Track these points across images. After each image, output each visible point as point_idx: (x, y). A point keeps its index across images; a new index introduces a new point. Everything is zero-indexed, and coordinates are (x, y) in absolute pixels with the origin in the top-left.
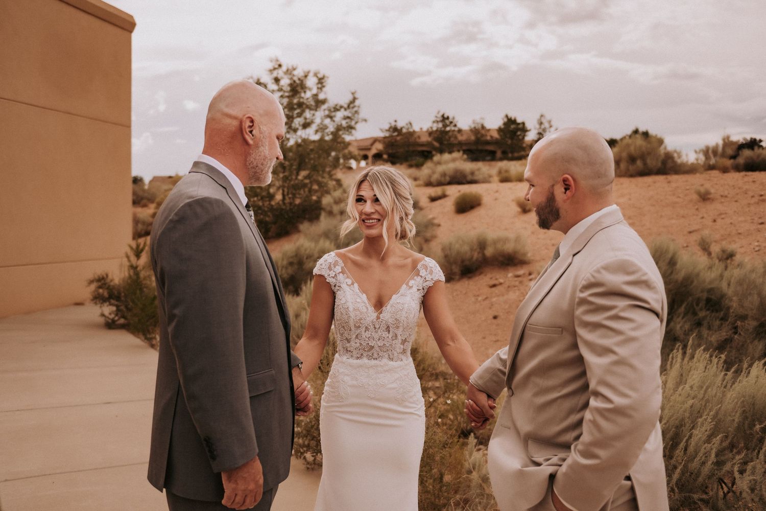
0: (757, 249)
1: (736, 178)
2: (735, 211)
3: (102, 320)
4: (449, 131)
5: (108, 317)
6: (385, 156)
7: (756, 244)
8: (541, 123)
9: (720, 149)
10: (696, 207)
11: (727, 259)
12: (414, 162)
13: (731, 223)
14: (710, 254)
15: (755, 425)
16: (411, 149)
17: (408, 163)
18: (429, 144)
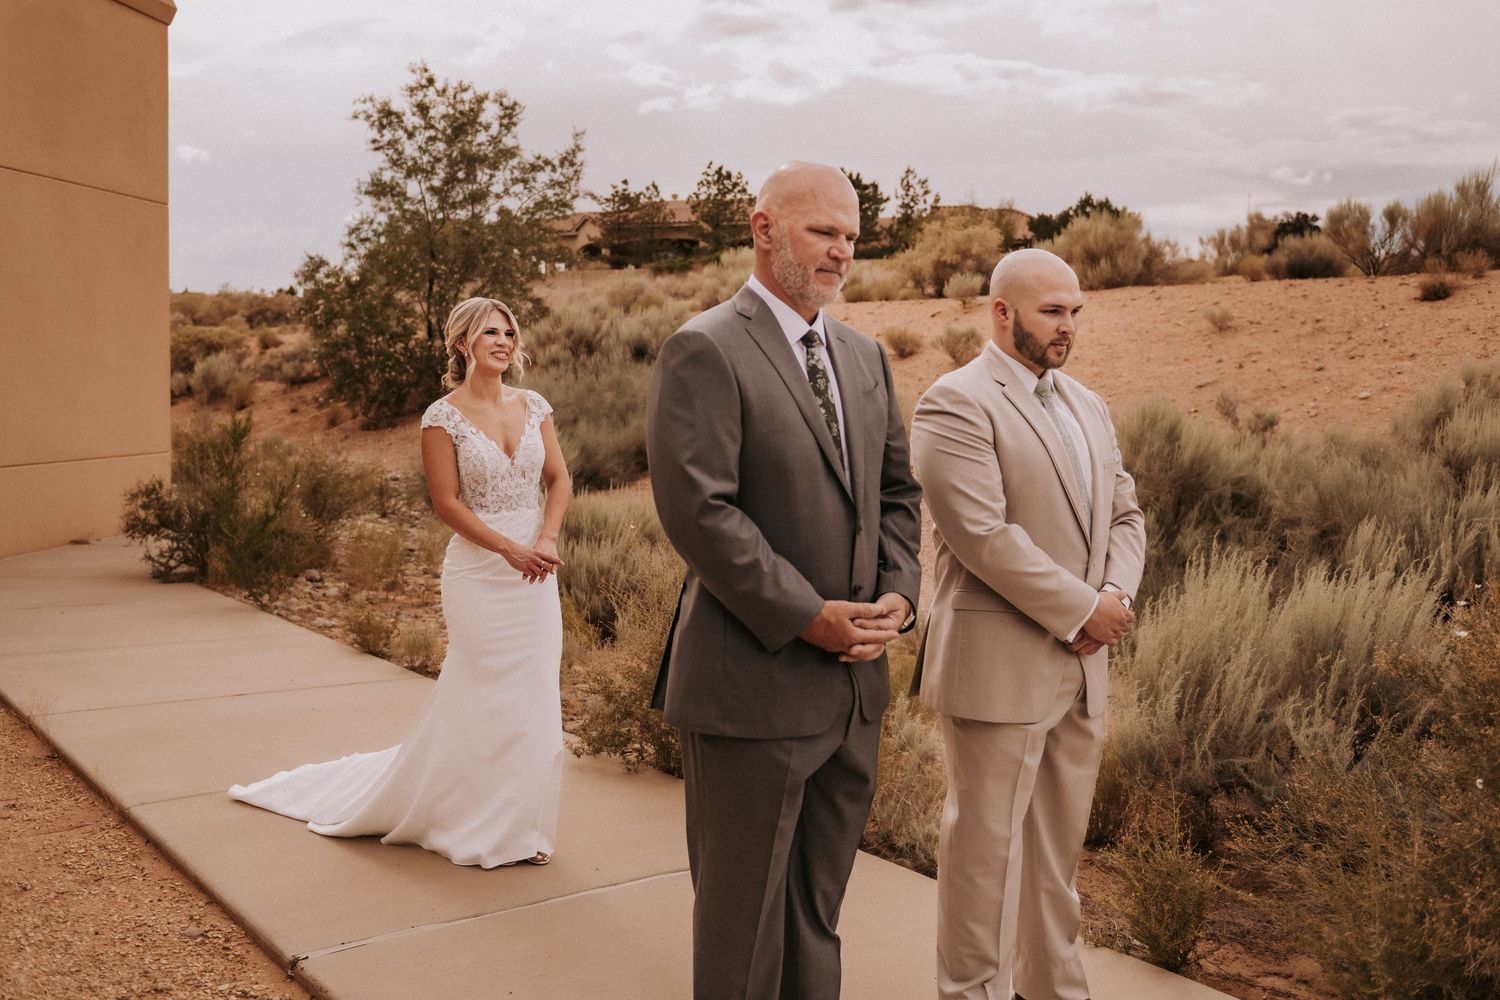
0: (1313, 413)
1: (1273, 290)
2: (1274, 350)
3: (147, 567)
4: (732, 201)
5: (158, 562)
6: (605, 252)
7: (1313, 404)
8: (908, 187)
9: (1244, 239)
10: (1209, 342)
11: (1265, 429)
12: (663, 263)
13: (1269, 370)
14: (1235, 421)
15: (1315, 661)
16: (657, 236)
17: (652, 265)
18: (691, 227)
